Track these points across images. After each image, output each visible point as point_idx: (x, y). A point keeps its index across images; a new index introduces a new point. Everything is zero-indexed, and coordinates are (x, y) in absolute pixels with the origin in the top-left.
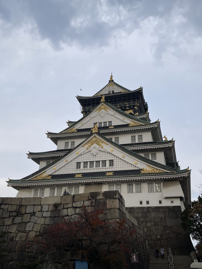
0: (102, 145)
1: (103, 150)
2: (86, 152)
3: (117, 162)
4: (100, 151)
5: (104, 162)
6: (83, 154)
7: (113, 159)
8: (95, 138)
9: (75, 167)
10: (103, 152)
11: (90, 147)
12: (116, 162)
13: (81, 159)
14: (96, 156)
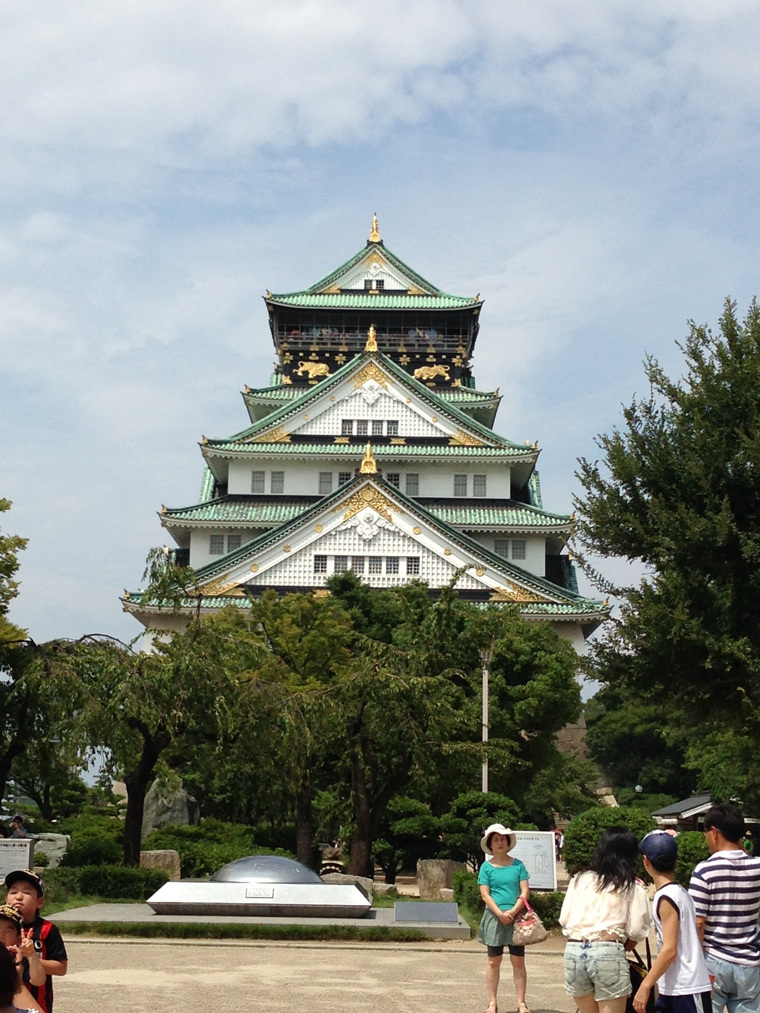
0: (390, 512)
1: (392, 529)
2: (343, 528)
3: (430, 565)
4: (382, 530)
5: (393, 561)
6: (334, 533)
7: (420, 555)
8: (369, 489)
9: (312, 569)
10: (392, 534)
11: (353, 513)
12: (425, 565)
13: (327, 547)
14: (372, 543)
